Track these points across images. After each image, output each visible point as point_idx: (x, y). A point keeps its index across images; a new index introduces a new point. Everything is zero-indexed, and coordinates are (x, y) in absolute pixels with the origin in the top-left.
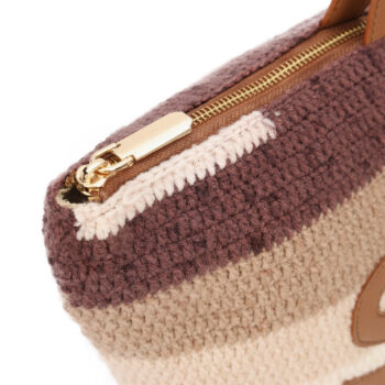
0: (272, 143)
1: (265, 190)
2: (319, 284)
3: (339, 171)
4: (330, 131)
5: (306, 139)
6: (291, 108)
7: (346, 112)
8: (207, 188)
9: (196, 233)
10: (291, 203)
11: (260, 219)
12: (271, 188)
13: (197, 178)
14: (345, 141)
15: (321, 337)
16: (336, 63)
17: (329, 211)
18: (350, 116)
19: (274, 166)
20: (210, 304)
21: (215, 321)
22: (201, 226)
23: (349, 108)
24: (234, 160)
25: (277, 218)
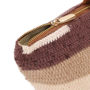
0: (69, 33)
1: (68, 43)
2: (85, 68)
3: (86, 40)
4: (83, 30)
5: (77, 32)
6: (74, 25)
7: (87, 26)
8: (55, 43)
9: (52, 54)
10: (74, 47)
11: (67, 50)
12: (69, 43)
13: (53, 41)
14: (87, 33)
15: (87, 82)
16: (85, 14)
17: (84, 49)
18: (88, 27)
19: (70, 38)
20: (59, 76)
21: (60, 80)
22: (54, 52)
23: (88, 25)
24: (61, 36)
25: (71, 50)
